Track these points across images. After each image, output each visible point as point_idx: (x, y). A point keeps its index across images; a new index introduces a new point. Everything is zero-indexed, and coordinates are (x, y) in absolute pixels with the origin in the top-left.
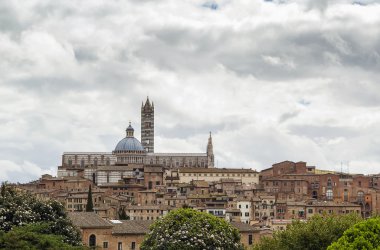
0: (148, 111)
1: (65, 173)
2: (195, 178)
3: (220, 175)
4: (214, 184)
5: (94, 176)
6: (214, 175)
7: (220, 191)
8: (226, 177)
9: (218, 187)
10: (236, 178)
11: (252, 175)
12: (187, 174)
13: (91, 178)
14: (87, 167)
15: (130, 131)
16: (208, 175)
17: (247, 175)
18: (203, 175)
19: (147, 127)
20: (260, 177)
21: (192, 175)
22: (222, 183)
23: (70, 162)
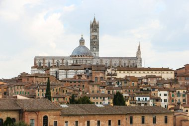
0: (94, 28)
1: (36, 71)
2: (128, 75)
3: (146, 72)
4: (141, 79)
5: (57, 73)
6: (142, 72)
7: (146, 83)
8: (150, 73)
9: (145, 81)
10: (158, 74)
11: (169, 72)
12: (122, 72)
13: (55, 75)
14: (52, 67)
15: (82, 41)
16: (138, 72)
17: (165, 72)
18: (133, 72)
19: (94, 39)
20: (176, 73)
21: (126, 72)
22: (147, 77)
23: (40, 63)
